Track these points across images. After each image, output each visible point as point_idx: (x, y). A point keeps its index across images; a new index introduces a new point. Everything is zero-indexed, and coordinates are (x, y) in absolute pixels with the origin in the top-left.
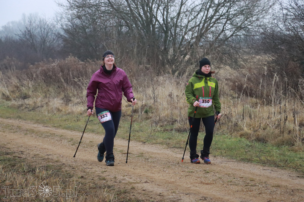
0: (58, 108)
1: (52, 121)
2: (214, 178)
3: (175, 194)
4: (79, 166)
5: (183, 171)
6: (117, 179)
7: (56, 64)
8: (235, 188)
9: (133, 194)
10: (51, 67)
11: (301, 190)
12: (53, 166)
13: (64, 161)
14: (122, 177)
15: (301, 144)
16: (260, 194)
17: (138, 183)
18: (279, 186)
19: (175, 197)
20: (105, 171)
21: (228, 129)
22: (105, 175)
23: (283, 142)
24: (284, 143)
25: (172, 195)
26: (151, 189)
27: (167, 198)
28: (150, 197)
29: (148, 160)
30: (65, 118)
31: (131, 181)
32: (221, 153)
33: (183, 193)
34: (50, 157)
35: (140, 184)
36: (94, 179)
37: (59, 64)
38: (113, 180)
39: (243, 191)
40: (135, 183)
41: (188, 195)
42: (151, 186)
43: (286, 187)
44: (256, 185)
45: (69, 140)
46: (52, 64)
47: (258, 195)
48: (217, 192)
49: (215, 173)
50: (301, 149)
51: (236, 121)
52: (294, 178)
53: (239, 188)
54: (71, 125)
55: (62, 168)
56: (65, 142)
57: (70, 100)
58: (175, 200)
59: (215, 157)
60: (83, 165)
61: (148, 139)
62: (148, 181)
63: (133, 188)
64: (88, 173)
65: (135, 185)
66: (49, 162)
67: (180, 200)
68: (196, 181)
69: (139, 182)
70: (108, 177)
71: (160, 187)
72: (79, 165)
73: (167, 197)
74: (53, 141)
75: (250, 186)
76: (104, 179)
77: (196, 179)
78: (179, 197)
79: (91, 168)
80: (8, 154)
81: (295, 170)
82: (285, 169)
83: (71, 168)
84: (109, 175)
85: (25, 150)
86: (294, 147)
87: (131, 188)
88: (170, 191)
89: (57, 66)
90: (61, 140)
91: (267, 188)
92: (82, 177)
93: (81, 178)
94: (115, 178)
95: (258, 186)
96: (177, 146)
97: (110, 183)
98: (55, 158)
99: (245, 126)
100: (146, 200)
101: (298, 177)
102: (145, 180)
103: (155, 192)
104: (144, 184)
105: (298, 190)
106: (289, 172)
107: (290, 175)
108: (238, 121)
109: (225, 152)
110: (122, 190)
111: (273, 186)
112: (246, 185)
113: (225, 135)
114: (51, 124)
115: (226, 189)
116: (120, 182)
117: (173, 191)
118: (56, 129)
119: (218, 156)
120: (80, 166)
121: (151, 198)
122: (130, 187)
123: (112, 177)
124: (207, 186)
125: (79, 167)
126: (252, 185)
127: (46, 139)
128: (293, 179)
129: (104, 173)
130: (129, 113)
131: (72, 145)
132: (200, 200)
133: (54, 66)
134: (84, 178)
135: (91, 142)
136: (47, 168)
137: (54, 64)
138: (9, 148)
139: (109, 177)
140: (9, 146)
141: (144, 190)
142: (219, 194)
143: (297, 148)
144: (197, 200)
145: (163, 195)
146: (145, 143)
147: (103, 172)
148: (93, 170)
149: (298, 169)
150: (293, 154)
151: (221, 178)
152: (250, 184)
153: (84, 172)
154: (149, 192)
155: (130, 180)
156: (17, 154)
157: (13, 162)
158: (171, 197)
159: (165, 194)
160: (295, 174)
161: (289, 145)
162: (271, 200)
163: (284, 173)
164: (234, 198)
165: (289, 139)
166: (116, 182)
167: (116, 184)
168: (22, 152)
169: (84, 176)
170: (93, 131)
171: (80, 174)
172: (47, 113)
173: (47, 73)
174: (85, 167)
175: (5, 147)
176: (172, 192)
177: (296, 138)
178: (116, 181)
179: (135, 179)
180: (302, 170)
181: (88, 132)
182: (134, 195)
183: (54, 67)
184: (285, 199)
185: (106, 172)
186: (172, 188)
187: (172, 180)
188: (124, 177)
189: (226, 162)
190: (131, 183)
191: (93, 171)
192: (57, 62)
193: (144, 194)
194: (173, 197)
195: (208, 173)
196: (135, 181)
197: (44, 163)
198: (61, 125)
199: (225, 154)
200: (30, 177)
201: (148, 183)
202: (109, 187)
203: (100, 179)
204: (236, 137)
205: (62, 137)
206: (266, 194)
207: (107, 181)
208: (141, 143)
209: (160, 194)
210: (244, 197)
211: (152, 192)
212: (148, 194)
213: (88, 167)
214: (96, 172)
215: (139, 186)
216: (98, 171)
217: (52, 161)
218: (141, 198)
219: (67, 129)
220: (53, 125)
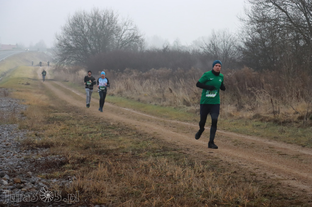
0: (230, 114)
1: (223, 125)
4: (235, 163)
9: (278, 188)
10: (227, 77)
12: (211, 161)
13: (223, 158)
14: (272, 174)
17: (286, 180)
20: (257, 168)
22: (257, 171)
26: (296, 186)
27: (309, 194)
28: (294, 192)
29: (302, 161)
30: (235, 122)
31: (280, 177)
34: (211, 154)
35: (287, 181)
36: (245, 174)
40: (282, 180)
42: (297, 183)
45: (234, 141)
46: (229, 73)
54: (239, 129)
55: (219, 164)
56: (229, 143)
57: (243, 107)
61: (308, 143)
62: (296, 179)
63: (279, 184)
64: (242, 169)
66: (209, 158)
70: (258, 173)
72: (236, 162)
73: (310, 193)
76: (254, 175)
79: (245, 165)
80: (175, 150)
83: (227, 164)
84: (260, 172)
85: (192, 148)
87: (277, 184)
89: (233, 75)
90: (226, 141)
92: (235, 172)
93: (234, 173)
94: (265, 174)
97: (259, 179)
98: (216, 155)
100: (289, 194)
102: (293, 178)
103: (299, 188)
104: (290, 181)
110: (268, 185)
114: (221, 127)
116: (269, 178)
120: (236, 163)
122: (276, 183)
123: (263, 174)
125: (234, 164)
129: (257, 169)
130: (295, 119)
135: (253, 143)
136: (204, 163)
138: (178, 146)
139: (260, 173)
140: (179, 144)
141: (289, 186)
145: (306, 191)
146: (304, 146)
147: (255, 169)
148: (247, 166)
153: (238, 168)
154: (293, 188)
155: (279, 176)
156: (183, 151)
157: (177, 157)
159: (309, 190)
166: (264, 178)
167: (264, 179)
168: (188, 149)
169: (237, 172)
170: (258, 134)
171: (234, 170)
174: (240, 164)
175: (174, 145)
179: (284, 176)
181: (253, 135)
182: (278, 190)
183: (230, 76)
185: (258, 170)
188: (274, 174)
190: (278, 179)
191: (247, 168)
192: (234, 72)
193: (288, 189)
196: (283, 178)
197: (204, 159)
198: (230, 128)
200: (188, 170)
201: (295, 180)
202: (256, 181)
203: (251, 175)
205: (227, 139)
207: (257, 177)
208: (301, 147)
209: (304, 190)
211: (296, 188)
212: (291, 190)
213: (243, 164)
214: (249, 169)
215: (286, 182)
216: (251, 167)
217: (211, 158)
218: (284, 192)
219: (235, 132)
220: (223, 128)
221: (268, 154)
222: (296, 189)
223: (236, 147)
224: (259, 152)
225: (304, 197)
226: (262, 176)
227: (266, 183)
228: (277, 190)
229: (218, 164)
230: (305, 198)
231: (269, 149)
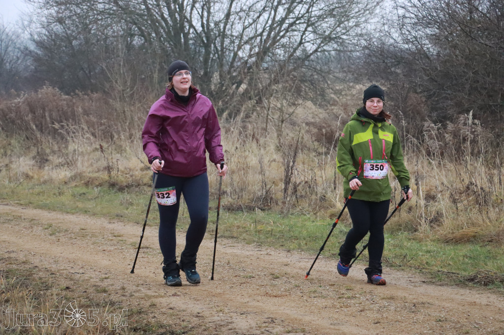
0: (27, 174)
1: (17, 196)
2: (288, 286)
3: (223, 313)
4: (61, 270)
5: (236, 276)
6: (126, 290)
7: (22, 100)
8: (321, 302)
9: (153, 314)
10: (13, 105)
11: (429, 303)
12: (18, 270)
13: (36, 261)
14: (135, 288)
15: (428, 228)
16: (361, 311)
17: (162, 297)
18: (393, 298)
19: (223, 318)
20: (106, 278)
21: (310, 205)
22: (106, 283)
23: (400, 225)
24: (402, 228)
25: (217, 315)
26: (184, 307)
27: (210, 321)
28: (182, 319)
30: (38, 189)
31: (150, 293)
32: (299, 245)
33: (236, 312)
34: (12, 255)
35: (165, 298)
36: (87, 291)
37: (27, 99)
38: (120, 292)
39: (334, 306)
40: (156, 297)
41: (244, 316)
42: (184, 301)
43: (404, 300)
44: (355, 297)
45: (46, 227)
46: (16, 99)
47: (359, 313)
48: (293, 309)
49: (288, 278)
50: (428, 237)
51: (324, 191)
52: (416, 284)
53: (329, 303)
54: (48, 202)
55: (34, 274)
56: (38, 230)
57: (47, 160)
58: (222, 323)
59: (289, 251)
60: (68, 268)
62: (179, 293)
63: (153, 305)
64: (78, 281)
65: (156, 301)
66: (11, 264)
67: (231, 323)
68: (258, 292)
69: (163, 294)
70: (111, 288)
71: (198, 302)
72: (62, 268)
73: (209, 318)
74: (17, 228)
75: (346, 298)
76: (105, 291)
77: (258, 289)
78: (230, 319)
79: (83, 273)
81: (418, 271)
82: (403, 270)
83: (49, 273)
84: (112, 285)
86: (416, 233)
87: (150, 306)
88: (215, 310)
89: (24, 102)
90: (32, 227)
91: (374, 301)
92: (68, 288)
93: (65, 289)
94: (123, 289)
95: (359, 298)
96: (227, 234)
97: (114, 298)
98: (21, 257)
99: (337, 200)
100: (175, 324)
101: (424, 282)
102: (173, 292)
103: (189, 311)
104: (171, 298)
105: (423, 303)
106: (410, 275)
107: (410, 279)
108: (326, 193)
109: (306, 244)
110: (135, 309)
111: (383, 299)
112: (340, 298)
113: (305, 215)
114: (15, 201)
115: (307, 304)
116: (131, 296)
117: (219, 309)
118: (22, 209)
119: (294, 249)
120: (63, 270)
121: (183, 321)
122: (148, 304)
123: (119, 288)
124: (276, 300)
125: (62, 272)
126: (349, 298)
127: (6, 225)
128: (415, 286)
129: (105, 280)
130: (146, 180)
131: (51, 235)
132: (265, 322)
133: (19, 102)
134: (70, 290)
135: (83, 229)
136: (7, 274)
137: (19, 100)
139: (114, 287)
141: (171, 308)
142: (295, 312)
143: (422, 235)
144: (259, 322)
145: (202, 317)
147: (102, 280)
148: (85, 275)
149: (424, 270)
150: (414, 245)
151: (299, 286)
152: (346, 296)
153: (71, 280)
154: (179, 311)
155: (148, 291)
158: (216, 318)
159: (206, 313)
160: (418, 278)
161: (409, 230)
162: (380, 321)
163: (402, 276)
164: (320, 319)
165: (409, 221)
166: (124, 296)
167: (124, 298)
169: (71, 287)
170: (86, 211)
171: (64, 283)
172: (7, 182)
173: (7, 115)
174: (72, 271)
176: (217, 311)
177: (420, 220)
178: (124, 294)
179: (157, 291)
180: (429, 270)
181: (77, 212)
182: (155, 317)
183: (19, 104)
184: (403, 318)
185: (109, 280)
186: (218, 304)
187: (219, 291)
188: (138, 286)
189: (307, 260)
190: (150, 297)
191: (86, 278)
192: (24, 96)
193: (172, 315)
194: (219, 318)
195: (277, 278)
196: (157, 294)
197: (3, 266)
198: (31, 202)
199: (305, 247)
201: (178, 296)
202: (112, 304)
203: (98, 291)
204: (323, 218)
205: (33, 222)
206: (372, 312)
207: (110, 294)
209: (200, 315)
210: (336, 316)
211: (184, 311)
212: (178, 315)
213: (78, 272)
214: (91, 280)
215: (163, 300)
216: (94, 277)
217: (16, 262)
218: (166, 321)
219: (42, 207)
220: (18, 202)
221: (116, 249)
222: (184, 313)
223: (53, 237)
224: (99, 247)
225: (203, 327)
226: (119, 291)
227: (129, 305)
228: (153, 318)
229: (31, 275)
230: (205, 330)
231: (114, 238)
